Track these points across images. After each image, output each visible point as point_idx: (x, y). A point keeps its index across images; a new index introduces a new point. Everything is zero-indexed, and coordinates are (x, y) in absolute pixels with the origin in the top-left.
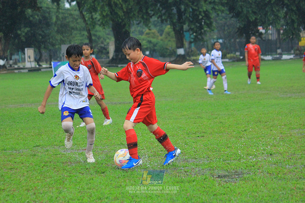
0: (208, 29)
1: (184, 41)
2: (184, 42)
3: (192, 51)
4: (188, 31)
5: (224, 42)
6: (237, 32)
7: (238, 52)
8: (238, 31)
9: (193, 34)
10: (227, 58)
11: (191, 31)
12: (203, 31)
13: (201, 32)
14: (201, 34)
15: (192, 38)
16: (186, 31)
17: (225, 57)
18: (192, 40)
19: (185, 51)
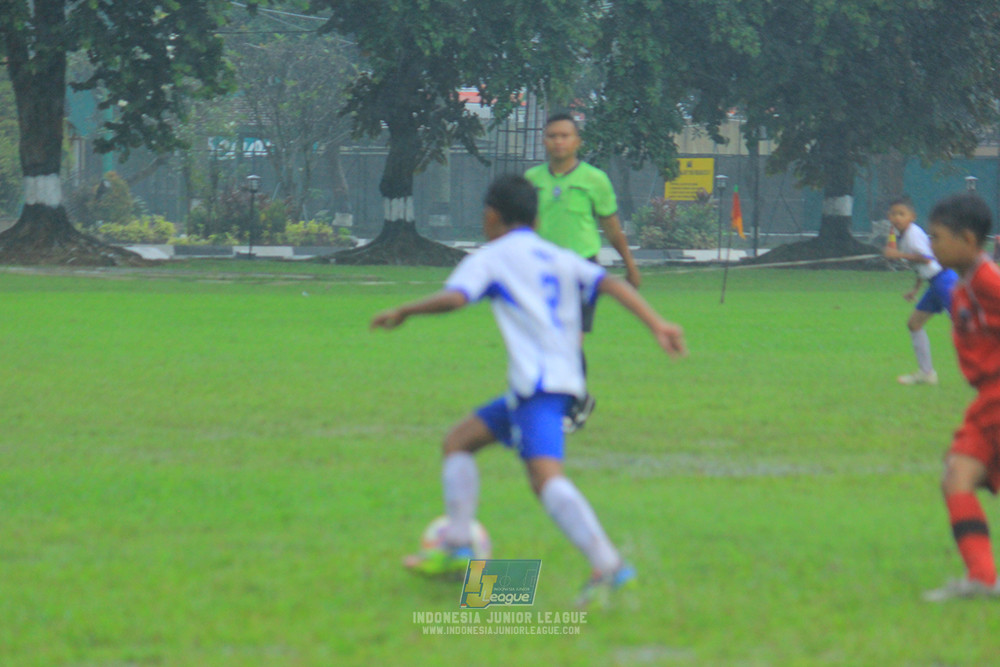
0: (195, 83)
1: (66, 135)
2: (66, 145)
3: (102, 190)
4: (90, 84)
5: (274, 156)
6: (347, 110)
7: (344, 210)
8: (351, 105)
9: (114, 100)
10: (286, 243)
11: (107, 85)
12: (166, 87)
13: (160, 94)
14: (157, 105)
15: (109, 125)
16: (77, 87)
17: (279, 234)
18: (110, 135)
19: (66, 188)
